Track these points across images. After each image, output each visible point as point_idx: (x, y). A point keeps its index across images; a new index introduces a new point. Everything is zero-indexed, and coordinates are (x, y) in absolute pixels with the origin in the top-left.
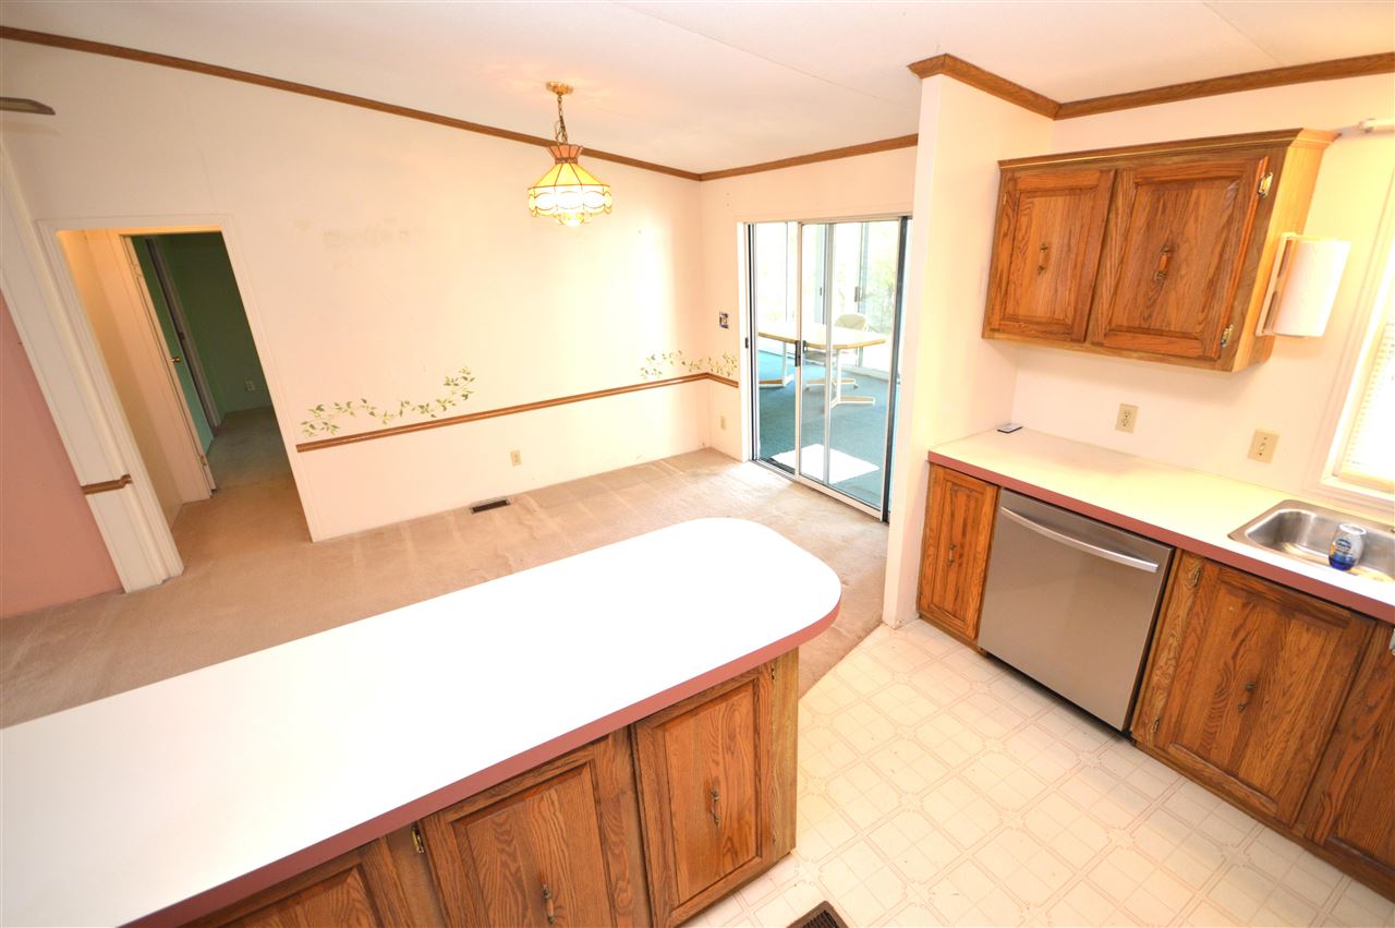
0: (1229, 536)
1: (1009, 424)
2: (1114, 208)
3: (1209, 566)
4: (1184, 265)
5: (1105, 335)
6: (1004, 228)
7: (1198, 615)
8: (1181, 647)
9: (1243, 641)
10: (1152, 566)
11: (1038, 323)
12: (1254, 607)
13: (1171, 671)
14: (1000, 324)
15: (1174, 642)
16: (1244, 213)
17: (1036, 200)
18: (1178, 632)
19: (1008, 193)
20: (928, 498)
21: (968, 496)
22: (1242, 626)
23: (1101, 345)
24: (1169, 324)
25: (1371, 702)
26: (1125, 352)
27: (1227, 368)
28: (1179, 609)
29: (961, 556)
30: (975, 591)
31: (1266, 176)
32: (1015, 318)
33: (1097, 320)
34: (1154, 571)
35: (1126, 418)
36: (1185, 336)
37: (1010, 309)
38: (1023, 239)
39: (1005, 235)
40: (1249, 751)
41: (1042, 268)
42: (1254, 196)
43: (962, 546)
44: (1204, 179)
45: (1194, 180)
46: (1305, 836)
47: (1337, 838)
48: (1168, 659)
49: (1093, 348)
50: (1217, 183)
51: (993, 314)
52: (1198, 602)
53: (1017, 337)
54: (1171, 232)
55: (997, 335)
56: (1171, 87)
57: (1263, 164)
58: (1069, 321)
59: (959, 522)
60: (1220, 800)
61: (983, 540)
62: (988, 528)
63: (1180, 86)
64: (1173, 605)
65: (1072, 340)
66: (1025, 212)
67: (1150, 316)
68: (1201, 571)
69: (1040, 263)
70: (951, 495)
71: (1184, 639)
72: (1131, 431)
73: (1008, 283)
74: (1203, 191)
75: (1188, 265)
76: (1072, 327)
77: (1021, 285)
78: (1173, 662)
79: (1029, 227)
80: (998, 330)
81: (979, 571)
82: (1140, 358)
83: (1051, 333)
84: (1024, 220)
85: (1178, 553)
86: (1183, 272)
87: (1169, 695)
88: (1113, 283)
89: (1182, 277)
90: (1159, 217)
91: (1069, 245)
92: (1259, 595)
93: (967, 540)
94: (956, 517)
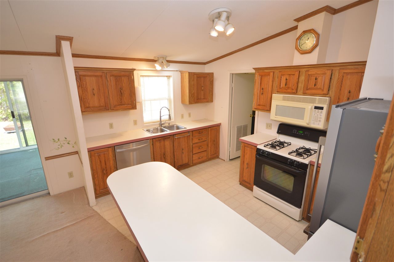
5: (113, 107)
9: (161, 148)
11: (97, 108)
12: (161, 142)
14: (85, 110)
16: (131, 82)
17: (87, 78)
21: (104, 154)
22: (160, 146)
23: (113, 110)
24: (125, 103)
25: (175, 146)
26: (118, 110)
27: (136, 109)
29: (106, 170)
31: (132, 76)
32: (89, 107)
33: (111, 104)
35: (111, 126)
37: (87, 105)
38: (85, 87)
39: (79, 86)
41: (93, 94)
42: (132, 80)
43: (106, 168)
45: (122, 76)
49: (111, 111)
52: (154, 146)
53: (91, 112)
54: (120, 85)
57: (131, 74)
58: (104, 106)
61: (112, 162)
62: (112, 158)
65: (107, 110)
67: (122, 102)
68: (153, 141)
73: (84, 99)
74: (124, 78)
76: (106, 107)
77: (89, 99)
80: (85, 112)
82: (121, 111)
83: (101, 109)
84: (84, 83)
85: (149, 140)
86: (125, 93)
88: (112, 96)
90: (117, 82)
91: (99, 88)
92: (161, 140)
93: (107, 165)
94: (102, 161)
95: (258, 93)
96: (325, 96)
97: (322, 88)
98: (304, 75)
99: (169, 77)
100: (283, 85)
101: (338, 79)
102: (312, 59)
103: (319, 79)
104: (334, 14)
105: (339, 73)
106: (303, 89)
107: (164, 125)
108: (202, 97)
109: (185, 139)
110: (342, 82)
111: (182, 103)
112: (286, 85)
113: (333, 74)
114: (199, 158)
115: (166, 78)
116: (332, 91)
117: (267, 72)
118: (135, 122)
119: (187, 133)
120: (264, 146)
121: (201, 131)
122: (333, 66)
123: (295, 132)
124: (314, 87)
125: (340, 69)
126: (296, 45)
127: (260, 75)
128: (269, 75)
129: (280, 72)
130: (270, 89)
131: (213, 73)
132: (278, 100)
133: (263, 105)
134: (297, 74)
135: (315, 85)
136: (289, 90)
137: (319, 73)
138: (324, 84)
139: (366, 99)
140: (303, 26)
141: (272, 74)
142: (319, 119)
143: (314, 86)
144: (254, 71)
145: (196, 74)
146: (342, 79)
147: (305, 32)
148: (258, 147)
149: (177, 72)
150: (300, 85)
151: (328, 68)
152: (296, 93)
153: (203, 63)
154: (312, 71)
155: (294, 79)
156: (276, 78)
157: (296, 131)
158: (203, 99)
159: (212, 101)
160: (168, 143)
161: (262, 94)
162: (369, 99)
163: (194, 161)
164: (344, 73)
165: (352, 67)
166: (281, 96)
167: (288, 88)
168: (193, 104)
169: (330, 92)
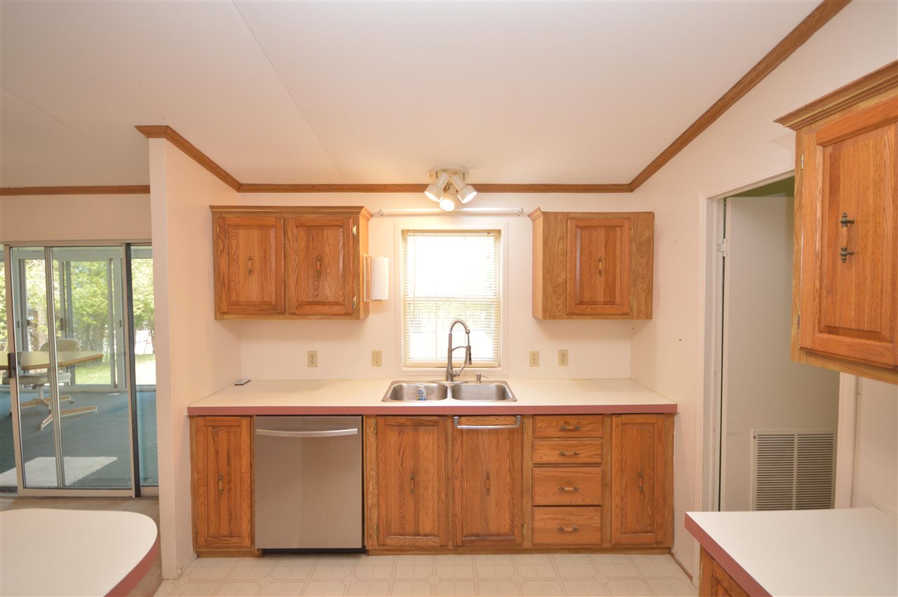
0: (383, 401)
1: (241, 380)
2: (286, 238)
3: (380, 419)
4: (328, 268)
5: (296, 308)
6: (221, 247)
7: (381, 450)
8: (378, 474)
9: (403, 453)
10: (354, 431)
11: (254, 305)
12: (404, 432)
13: (376, 492)
14: (228, 309)
15: (373, 473)
16: (349, 242)
17: (240, 231)
18: (374, 467)
19: (220, 226)
20: (191, 447)
21: (228, 432)
22: (401, 446)
23: (294, 314)
24: (327, 298)
25: (456, 457)
26: (309, 317)
27: (358, 318)
28: (371, 453)
29: (229, 482)
30: (245, 505)
31: (354, 226)
32: (237, 303)
33: (290, 300)
34: (356, 433)
35: (312, 359)
36: (336, 303)
37: (234, 298)
38: (235, 254)
39: (222, 251)
40: (421, 515)
41: (250, 272)
42: (351, 236)
43: (229, 474)
44: (328, 226)
45: (324, 226)
46: (454, 546)
47: (466, 536)
48: (373, 485)
49: (291, 316)
50: (334, 228)
51: (221, 302)
52: (379, 442)
53: (242, 316)
54: (318, 251)
55: (226, 316)
56: (299, 185)
57: (351, 220)
58: (274, 302)
59: (223, 456)
60: (414, 556)
61: (245, 462)
62: (248, 451)
63: (303, 185)
64: (368, 451)
65: (278, 313)
66: (234, 238)
67: (317, 295)
68: (377, 424)
69: (250, 268)
70: (213, 436)
71: (378, 469)
72: (316, 366)
73: (229, 281)
74: (329, 232)
75: (330, 267)
76: (276, 305)
77: (239, 282)
78: (376, 485)
79: (238, 247)
80: (227, 313)
81: (245, 488)
82: (317, 319)
83: (264, 310)
84: (234, 243)
85: (364, 417)
86: (328, 271)
87: (379, 507)
88: (295, 279)
89: (329, 274)
90: (311, 243)
91: (265, 257)
92: (404, 425)
93: (232, 467)
94: (220, 453)
95: (819, 259)
99: (496, 233)
108: (600, 297)
109: (498, 441)
114: (561, 530)
118: (376, 359)
119: (509, 418)
121: (573, 422)
131: (651, 215)
145: (572, 219)
158: (606, 303)
159: (649, 316)
160: (428, 441)
163: (537, 535)
168: (559, 317)
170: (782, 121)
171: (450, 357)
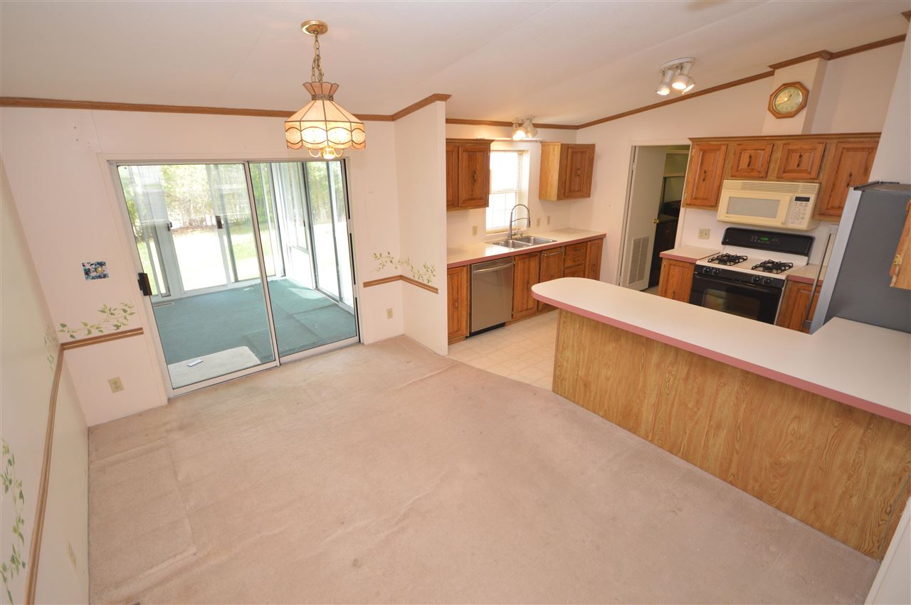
91: (449, 172)
92: (525, 258)
95: (695, 180)
96: (812, 181)
97: (809, 170)
98: (781, 150)
99: (521, 152)
100: (744, 163)
101: (835, 156)
102: (794, 126)
103: (805, 156)
104: (829, 59)
105: (836, 148)
106: (778, 172)
107: (516, 236)
108: (577, 188)
110: (840, 160)
111: (540, 198)
112: (749, 165)
113: (827, 150)
115: (516, 154)
116: (824, 175)
117: (716, 145)
118: (475, 231)
119: (559, 248)
120: (709, 262)
121: (577, 246)
122: (828, 138)
123: (754, 239)
124: (796, 168)
125: (839, 142)
126: (769, 105)
127: (701, 150)
128: (719, 150)
129: (738, 145)
130: (719, 172)
131: (594, 145)
132: (732, 189)
133: (704, 199)
134: (769, 149)
135: (798, 165)
136: (754, 174)
137: (806, 147)
138: (812, 164)
139: (878, 182)
140: (783, 76)
141: (724, 148)
142: (801, 216)
143: (796, 166)
144: (689, 143)
145: (571, 148)
146: (841, 157)
147: (786, 86)
148: (698, 263)
149: (536, 144)
150: (772, 165)
151: (819, 140)
152: (764, 178)
153: (575, 126)
154: (795, 146)
155: (762, 156)
156: (732, 155)
157: (756, 238)
158: (578, 191)
159: (589, 196)
160: (533, 264)
161: (704, 180)
162: (882, 183)
164: (844, 148)
165: (856, 140)
166: (740, 182)
167: (753, 170)
168: (562, 199)
169: (821, 175)
170: (690, 139)
171: (511, 225)
